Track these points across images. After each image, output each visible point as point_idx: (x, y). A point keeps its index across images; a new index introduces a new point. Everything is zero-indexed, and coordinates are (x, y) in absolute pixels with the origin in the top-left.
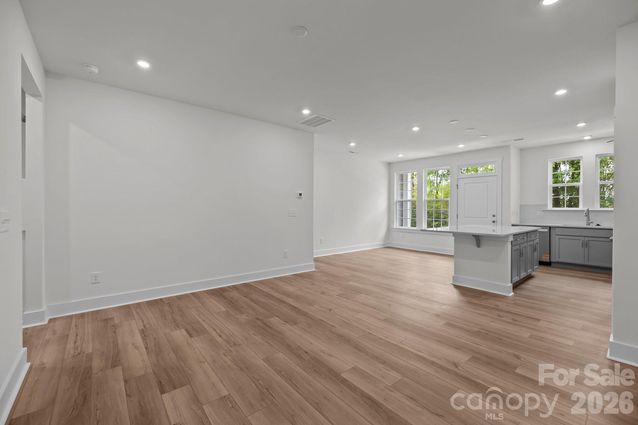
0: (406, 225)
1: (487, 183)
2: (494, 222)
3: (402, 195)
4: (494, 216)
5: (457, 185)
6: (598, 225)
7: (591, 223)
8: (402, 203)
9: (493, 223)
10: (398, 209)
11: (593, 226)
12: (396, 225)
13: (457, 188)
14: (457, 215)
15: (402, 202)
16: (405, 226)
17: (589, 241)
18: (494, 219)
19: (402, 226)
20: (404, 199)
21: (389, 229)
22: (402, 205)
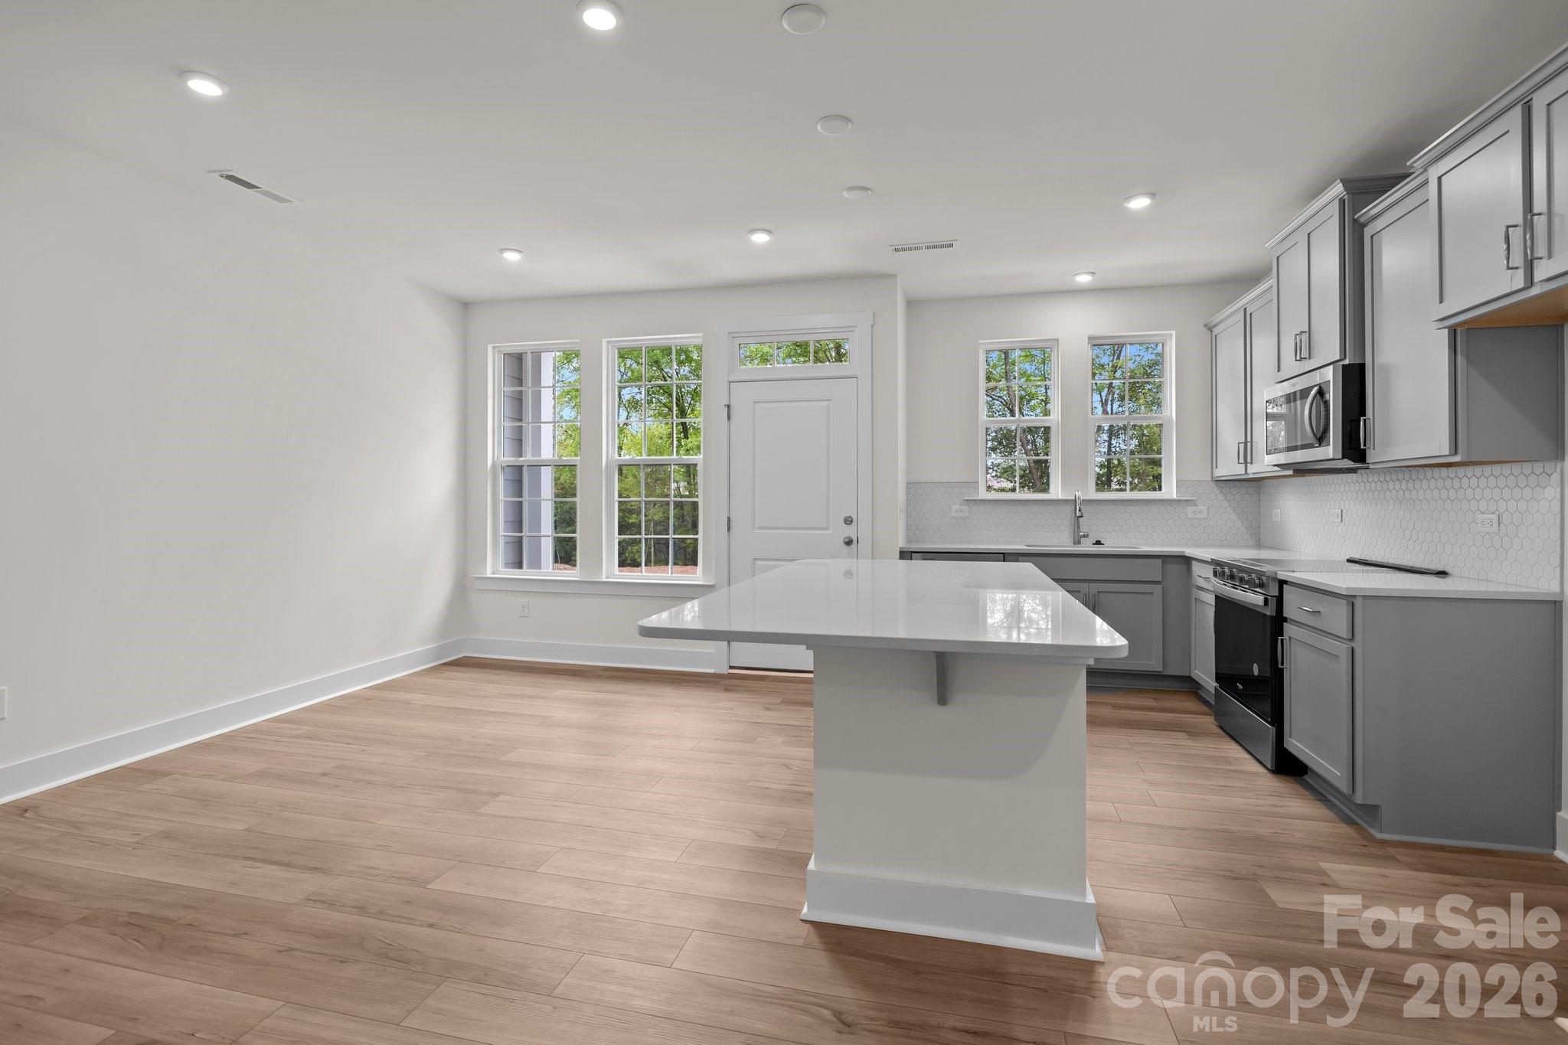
0: (536, 564)
1: (825, 403)
2: (849, 542)
3: (518, 443)
4: (848, 521)
5: (729, 406)
6: (1098, 543)
7: (1084, 536)
8: (517, 477)
9: (845, 546)
10: (501, 497)
11: (1087, 547)
12: (494, 565)
13: (729, 419)
14: (729, 518)
15: (519, 469)
16: (530, 567)
17: (1101, 594)
18: (850, 532)
19: (519, 565)
20: (528, 457)
21: (463, 586)
22: (519, 482)
